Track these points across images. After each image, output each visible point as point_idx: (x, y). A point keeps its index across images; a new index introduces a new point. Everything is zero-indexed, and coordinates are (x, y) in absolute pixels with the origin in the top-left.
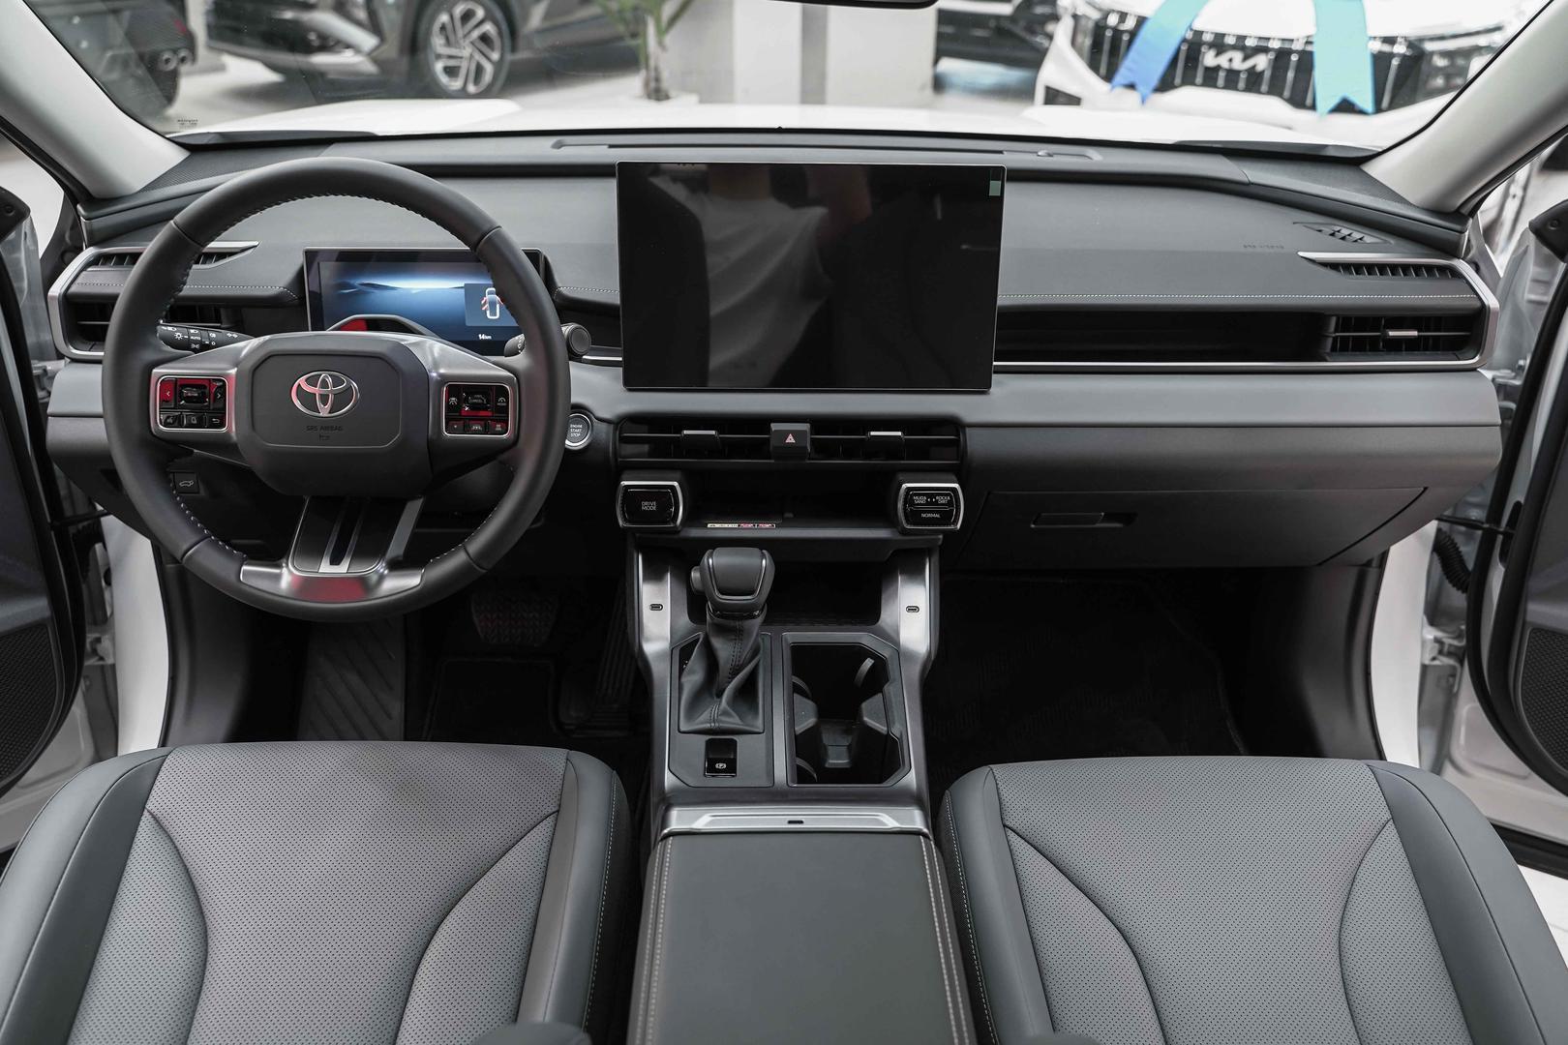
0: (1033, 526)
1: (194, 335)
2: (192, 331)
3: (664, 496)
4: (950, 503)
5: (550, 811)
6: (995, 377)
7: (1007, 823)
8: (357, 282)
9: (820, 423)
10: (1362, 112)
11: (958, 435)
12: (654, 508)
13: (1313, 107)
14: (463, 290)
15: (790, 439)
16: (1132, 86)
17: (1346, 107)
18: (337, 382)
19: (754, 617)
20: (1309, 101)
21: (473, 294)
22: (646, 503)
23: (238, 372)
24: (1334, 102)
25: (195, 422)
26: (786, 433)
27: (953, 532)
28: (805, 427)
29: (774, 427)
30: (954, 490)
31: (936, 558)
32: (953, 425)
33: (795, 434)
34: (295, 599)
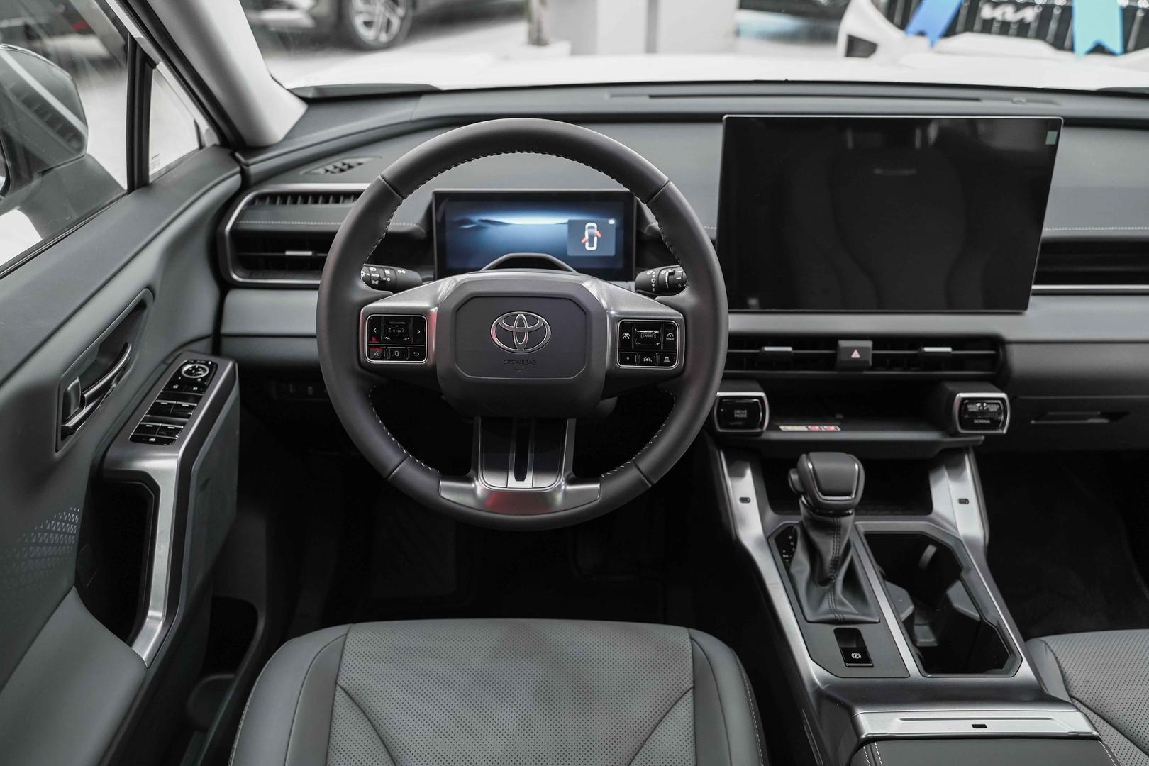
0: (1033, 422)
1: (374, 272)
2: (372, 269)
3: (753, 408)
4: (999, 412)
5: (688, 688)
6: (1032, 299)
7: (1073, 694)
8: (477, 218)
9: (880, 341)
10: (1111, 53)
11: (997, 350)
12: (745, 416)
13: (1072, 49)
14: (566, 226)
15: (856, 355)
16: (922, 34)
17: (1099, 49)
18: (532, 321)
19: (849, 515)
20: (1067, 43)
21: (576, 230)
22: (739, 411)
23: (439, 311)
24: (1089, 46)
25: (398, 355)
26: (852, 350)
27: (1001, 435)
28: (869, 344)
29: (843, 344)
30: (1002, 400)
31: (972, 455)
32: (995, 342)
33: (860, 350)
34: (489, 512)
